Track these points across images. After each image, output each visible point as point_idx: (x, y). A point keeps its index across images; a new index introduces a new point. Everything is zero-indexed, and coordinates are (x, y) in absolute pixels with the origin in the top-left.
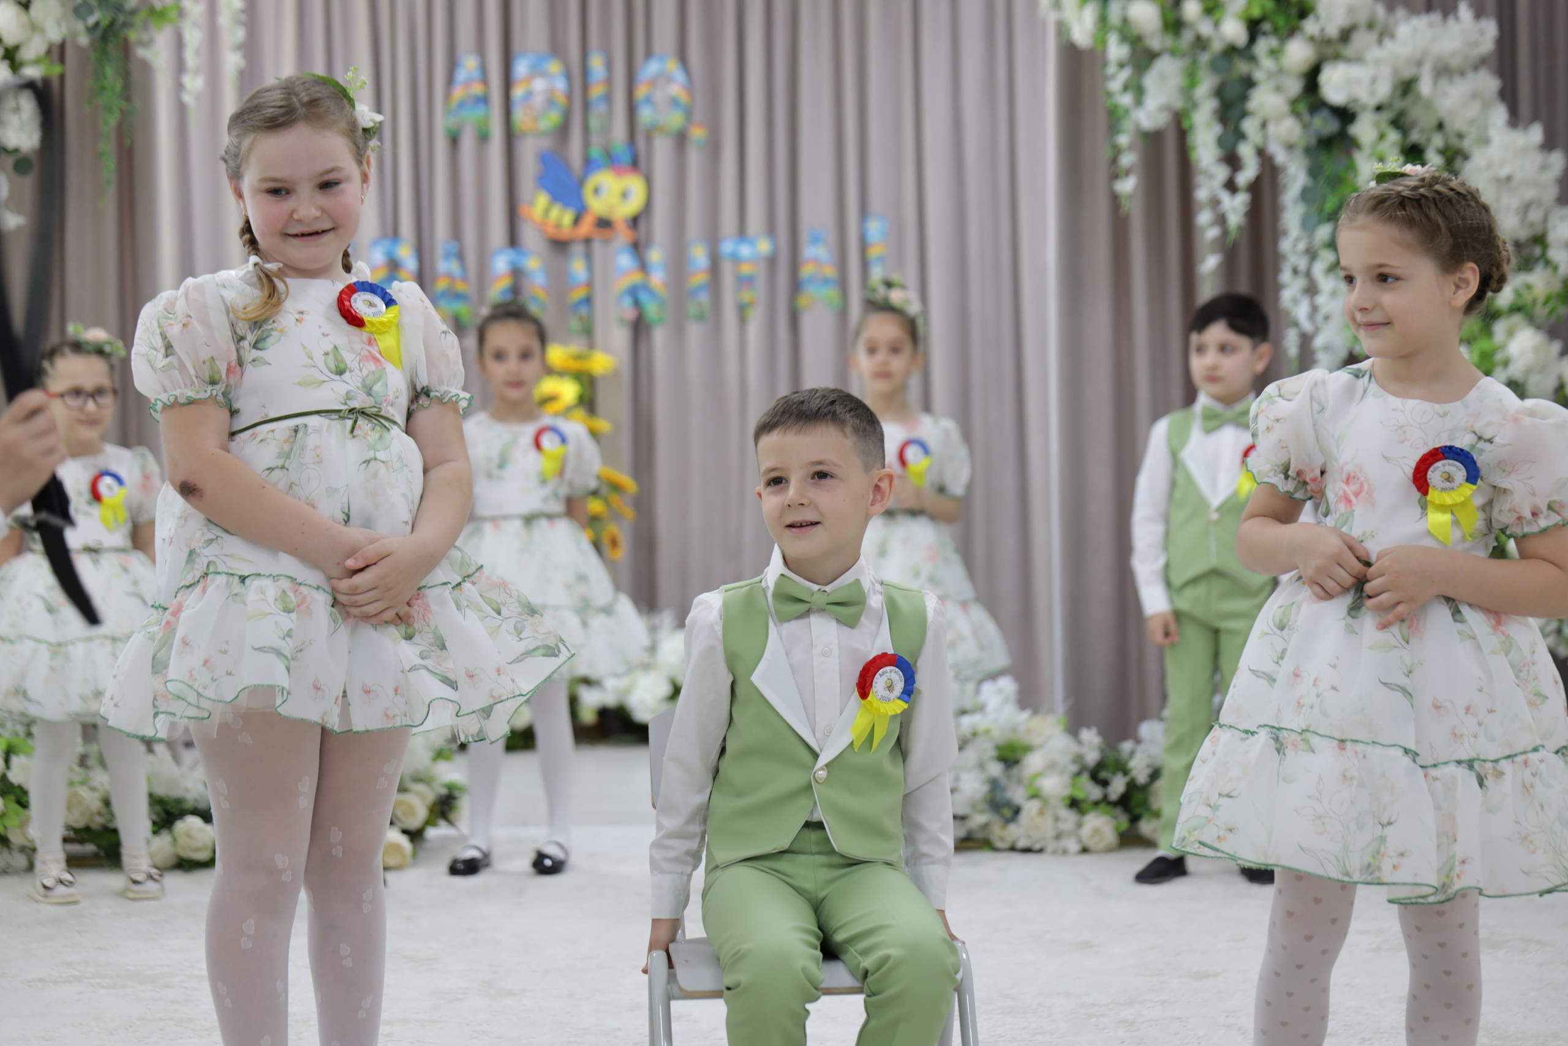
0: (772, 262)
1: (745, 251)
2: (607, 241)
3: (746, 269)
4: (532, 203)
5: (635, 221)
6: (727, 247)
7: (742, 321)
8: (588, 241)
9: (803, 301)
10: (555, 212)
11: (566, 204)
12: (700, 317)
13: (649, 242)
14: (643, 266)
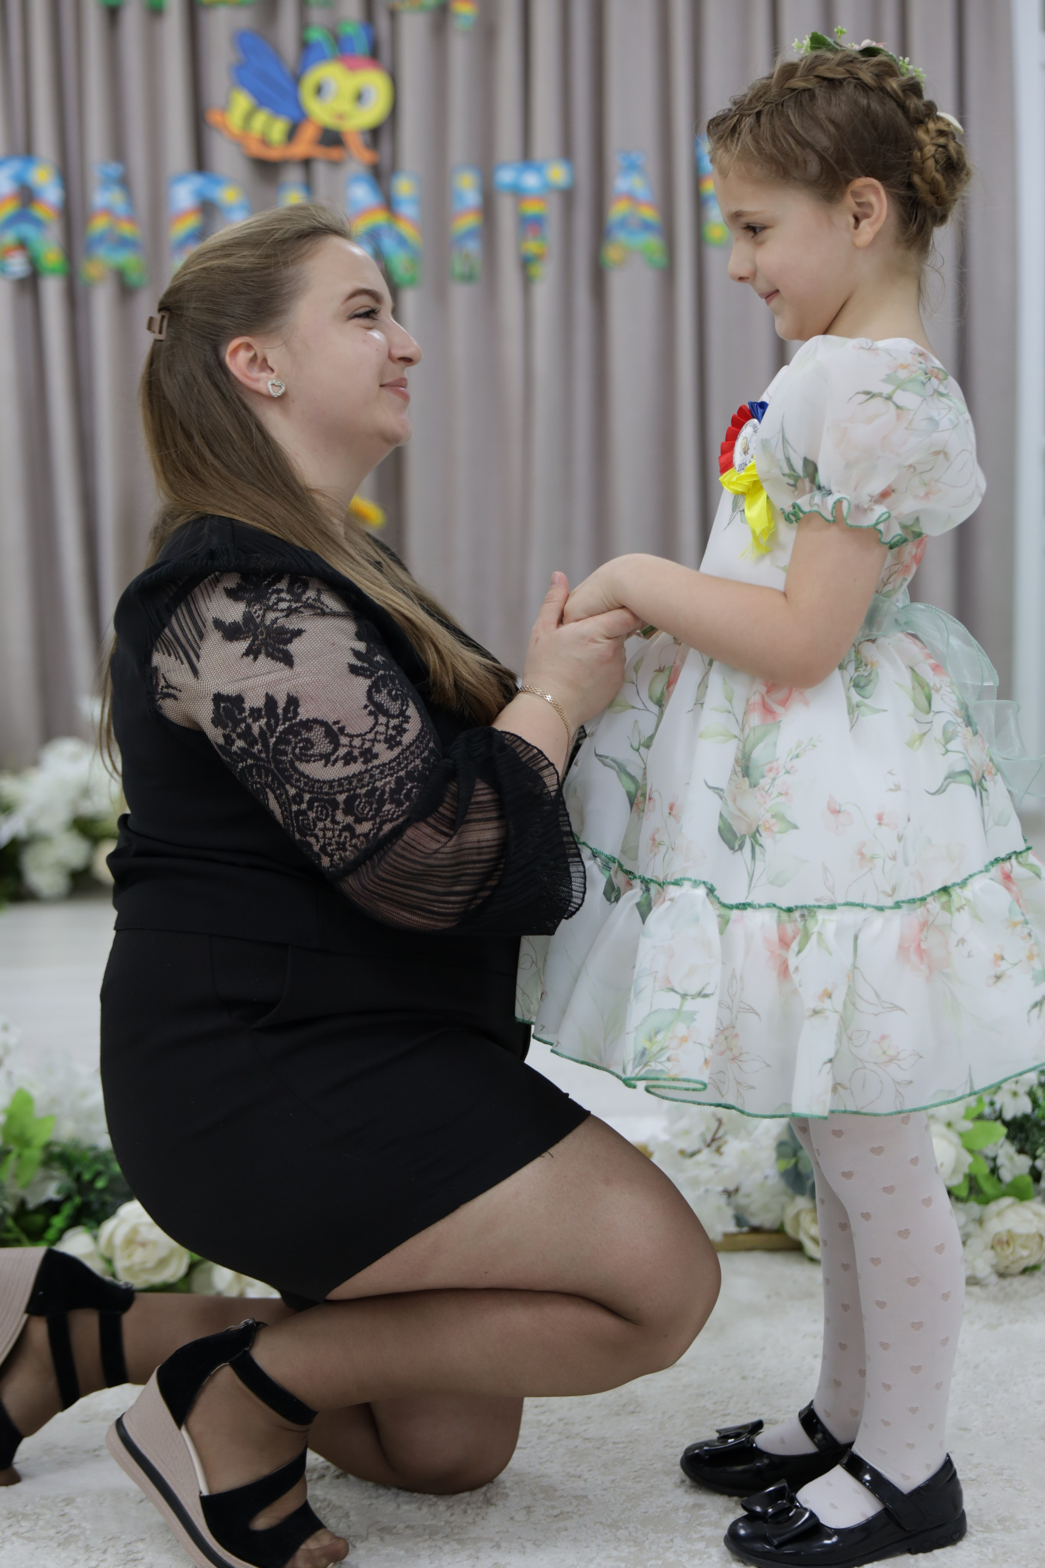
0: (568, 196)
1: (531, 180)
2: (335, 164)
3: (532, 208)
4: (226, 108)
5: (374, 135)
6: (506, 176)
7: (527, 281)
8: (307, 163)
9: (612, 254)
10: (260, 120)
11: (277, 111)
12: (468, 278)
13: (394, 168)
14: (389, 204)
